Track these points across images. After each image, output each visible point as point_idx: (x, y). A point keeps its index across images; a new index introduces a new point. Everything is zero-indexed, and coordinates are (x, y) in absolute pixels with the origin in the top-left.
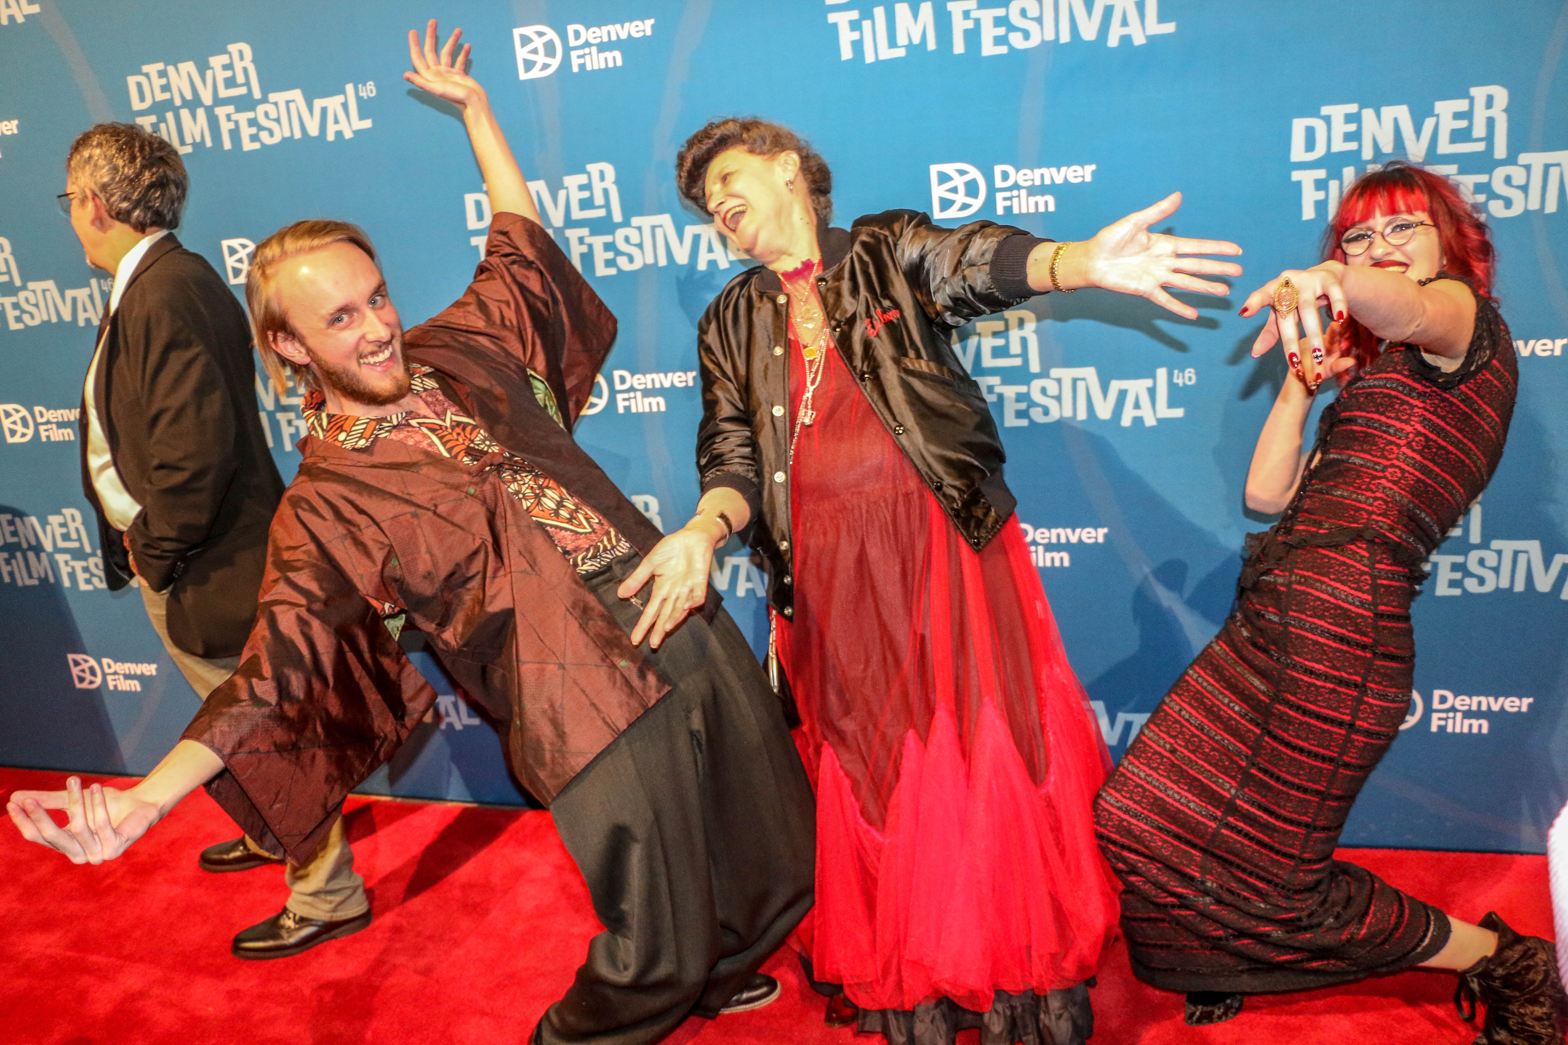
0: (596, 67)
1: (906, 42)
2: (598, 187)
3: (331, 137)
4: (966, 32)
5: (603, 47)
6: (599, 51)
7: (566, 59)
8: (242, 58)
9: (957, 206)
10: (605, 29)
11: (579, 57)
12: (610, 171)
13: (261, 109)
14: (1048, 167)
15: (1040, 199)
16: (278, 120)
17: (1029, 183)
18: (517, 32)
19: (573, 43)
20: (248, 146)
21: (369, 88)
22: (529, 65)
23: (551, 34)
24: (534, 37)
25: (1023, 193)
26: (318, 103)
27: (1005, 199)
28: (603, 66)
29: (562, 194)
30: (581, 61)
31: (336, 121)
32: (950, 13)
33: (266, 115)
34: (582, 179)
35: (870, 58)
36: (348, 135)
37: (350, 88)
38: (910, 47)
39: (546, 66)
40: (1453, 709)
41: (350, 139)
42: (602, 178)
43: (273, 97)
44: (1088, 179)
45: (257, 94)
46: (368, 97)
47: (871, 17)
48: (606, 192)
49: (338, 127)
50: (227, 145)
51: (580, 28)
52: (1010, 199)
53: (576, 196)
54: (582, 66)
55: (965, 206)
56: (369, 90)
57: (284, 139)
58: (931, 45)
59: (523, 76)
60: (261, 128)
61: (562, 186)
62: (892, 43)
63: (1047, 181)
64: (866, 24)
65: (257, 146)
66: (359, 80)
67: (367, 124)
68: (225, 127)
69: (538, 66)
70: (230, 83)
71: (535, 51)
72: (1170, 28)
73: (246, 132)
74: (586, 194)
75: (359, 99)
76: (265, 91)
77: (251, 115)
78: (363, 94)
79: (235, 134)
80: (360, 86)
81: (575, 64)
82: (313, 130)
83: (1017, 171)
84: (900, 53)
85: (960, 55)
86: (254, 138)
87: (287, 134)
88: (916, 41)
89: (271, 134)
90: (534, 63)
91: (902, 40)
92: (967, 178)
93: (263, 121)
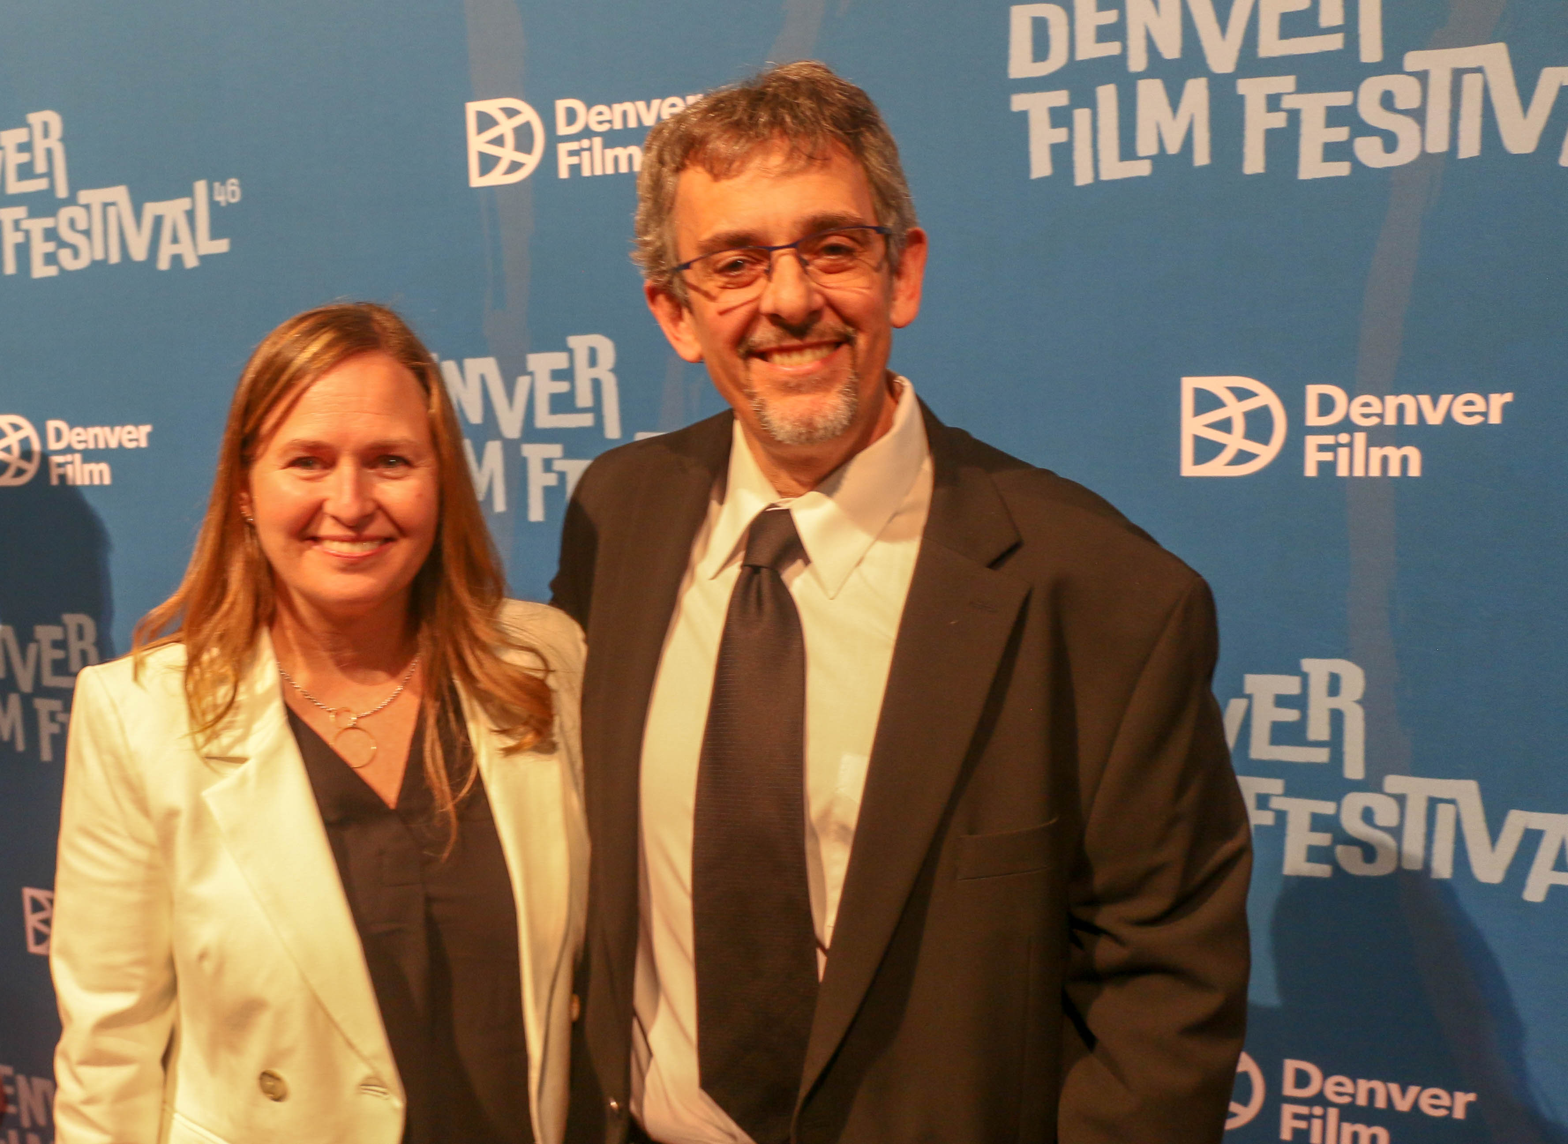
0: (598, 172)
1: (1153, 150)
2: (584, 376)
3: (164, 264)
4: (1271, 135)
5: (612, 139)
6: (607, 145)
7: (550, 155)
8: (46, 134)
9: (1228, 455)
10: (618, 108)
11: (572, 153)
12: (606, 348)
13: (65, 213)
14: (1415, 393)
15: (1394, 454)
16: (87, 233)
17: (1374, 421)
18: (473, 108)
19: (563, 129)
20: (40, 270)
21: (231, 188)
22: (488, 163)
23: (528, 114)
24: (500, 116)
25: (1360, 438)
26: (151, 209)
27: (1322, 448)
28: (610, 170)
29: (523, 383)
30: (574, 160)
31: (175, 240)
32: (1242, 97)
33: (72, 223)
34: (559, 360)
35: (1083, 176)
36: (191, 262)
37: (200, 187)
38: (1160, 159)
39: (515, 166)
41: (194, 270)
42: (593, 361)
43: (85, 196)
44: (1495, 418)
45: (62, 192)
46: (229, 204)
47: (1091, 103)
48: (596, 385)
49: (176, 249)
50: (10, 266)
51: (577, 104)
52: (1332, 448)
53: (546, 388)
54: (575, 169)
55: (1243, 457)
56: (230, 192)
57: (95, 264)
58: (1202, 157)
59: (476, 181)
60: (62, 244)
61: (523, 370)
62: (1128, 151)
63: (1411, 419)
64: (1082, 116)
65: (52, 271)
66: (216, 176)
67: (222, 246)
68: (10, 240)
69: (503, 166)
70: (26, 171)
71: (499, 141)
73: (40, 248)
74: (562, 387)
75: (213, 205)
76: (75, 186)
77: (48, 222)
78: (220, 198)
79: (23, 251)
80: (217, 185)
81: (564, 163)
83: (1351, 398)
84: (1143, 169)
85: (1257, 176)
86: (50, 259)
87: (99, 255)
88: (1173, 147)
89: (76, 253)
90: (496, 160)
91: (1146, 145)
92: (1251, 404)
93: (66, 233)
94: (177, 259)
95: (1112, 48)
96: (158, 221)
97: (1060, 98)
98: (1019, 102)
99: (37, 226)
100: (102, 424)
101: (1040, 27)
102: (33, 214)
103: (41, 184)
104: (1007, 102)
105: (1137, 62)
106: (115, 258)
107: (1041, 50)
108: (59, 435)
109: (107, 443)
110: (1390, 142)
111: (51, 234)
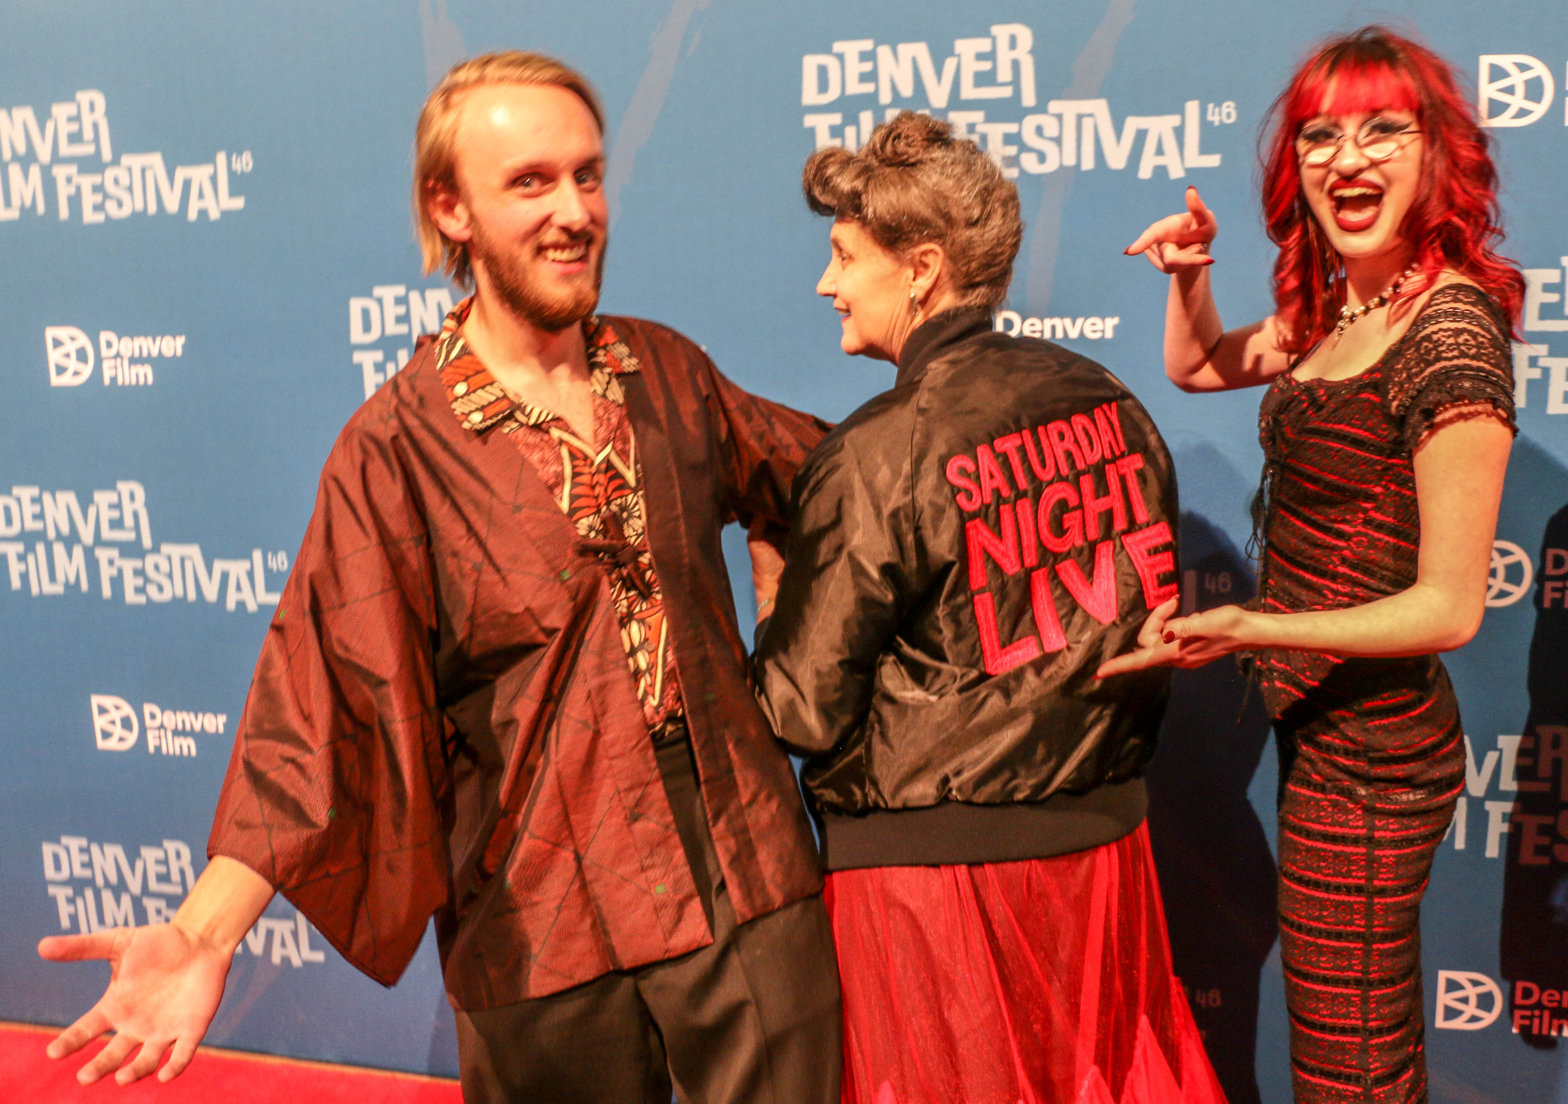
3: (192, 215)
8: (92, 110)
13: (110, 173)
14: (1062, 317)
16: (129, 189)
20: (89, 216)
21: (244, 160)
26: (181, 173)
31: (201, 196)
33: (116, 181)
36: (214, 214)
37: (221, 158)
40: (1539, 1005)
41: (216, 221)
43: (126, 160)
44: (1109, 334)
45: (107, 155)
46: (243, 171)
47: (856, 123)
49: (202, 205)
50: (64, 213)
56: (245, 163)
57: (135, 213)
60: (108, 196)
63: (1059, 334)
65: (100, 218)
66: (234, 149)
67: (239, 203)
68: (64, 192)
70: (75, 138)
72: (1213, 161)
73: (89, 199)
75: (231, 172)
76: (117, 152)
77: (96, 179)
78: (237, 167)
79: (75, 201)
80: (234, 156)
82: (172, 205)
83: (1023, 320)
86: (98, 208)
87: (139, 207)
89: (120, 204)
93: (111, 188)
94: (203, 213)
95: (869, 88)
96: (187, 184)
97: (836, 119)
98: (810, 121)
99: (87, 182)
100: (146, 335)
101: (823, 71)
102: (82, 171)
103: (90, 149)
104: (801, 122)
105: (885, 97)
106: (152, 209)
107: (823, 86)
108: (109, 345)
109: (149, 353)
110: (1042, 158)
111: (98, 189)
